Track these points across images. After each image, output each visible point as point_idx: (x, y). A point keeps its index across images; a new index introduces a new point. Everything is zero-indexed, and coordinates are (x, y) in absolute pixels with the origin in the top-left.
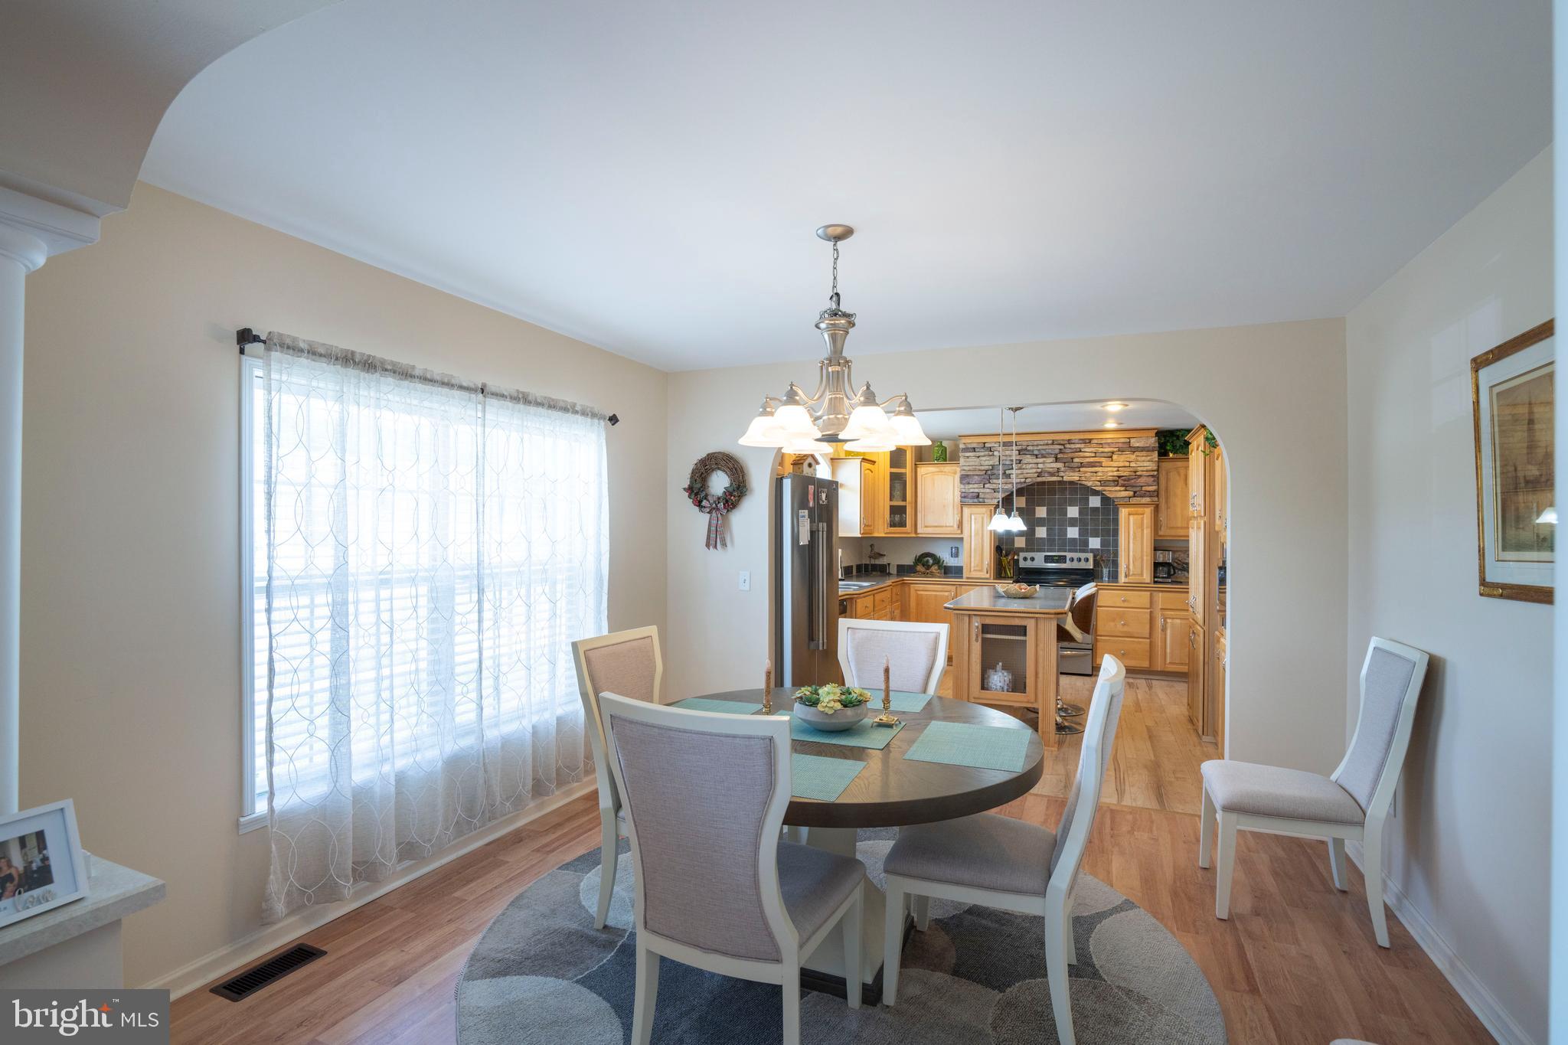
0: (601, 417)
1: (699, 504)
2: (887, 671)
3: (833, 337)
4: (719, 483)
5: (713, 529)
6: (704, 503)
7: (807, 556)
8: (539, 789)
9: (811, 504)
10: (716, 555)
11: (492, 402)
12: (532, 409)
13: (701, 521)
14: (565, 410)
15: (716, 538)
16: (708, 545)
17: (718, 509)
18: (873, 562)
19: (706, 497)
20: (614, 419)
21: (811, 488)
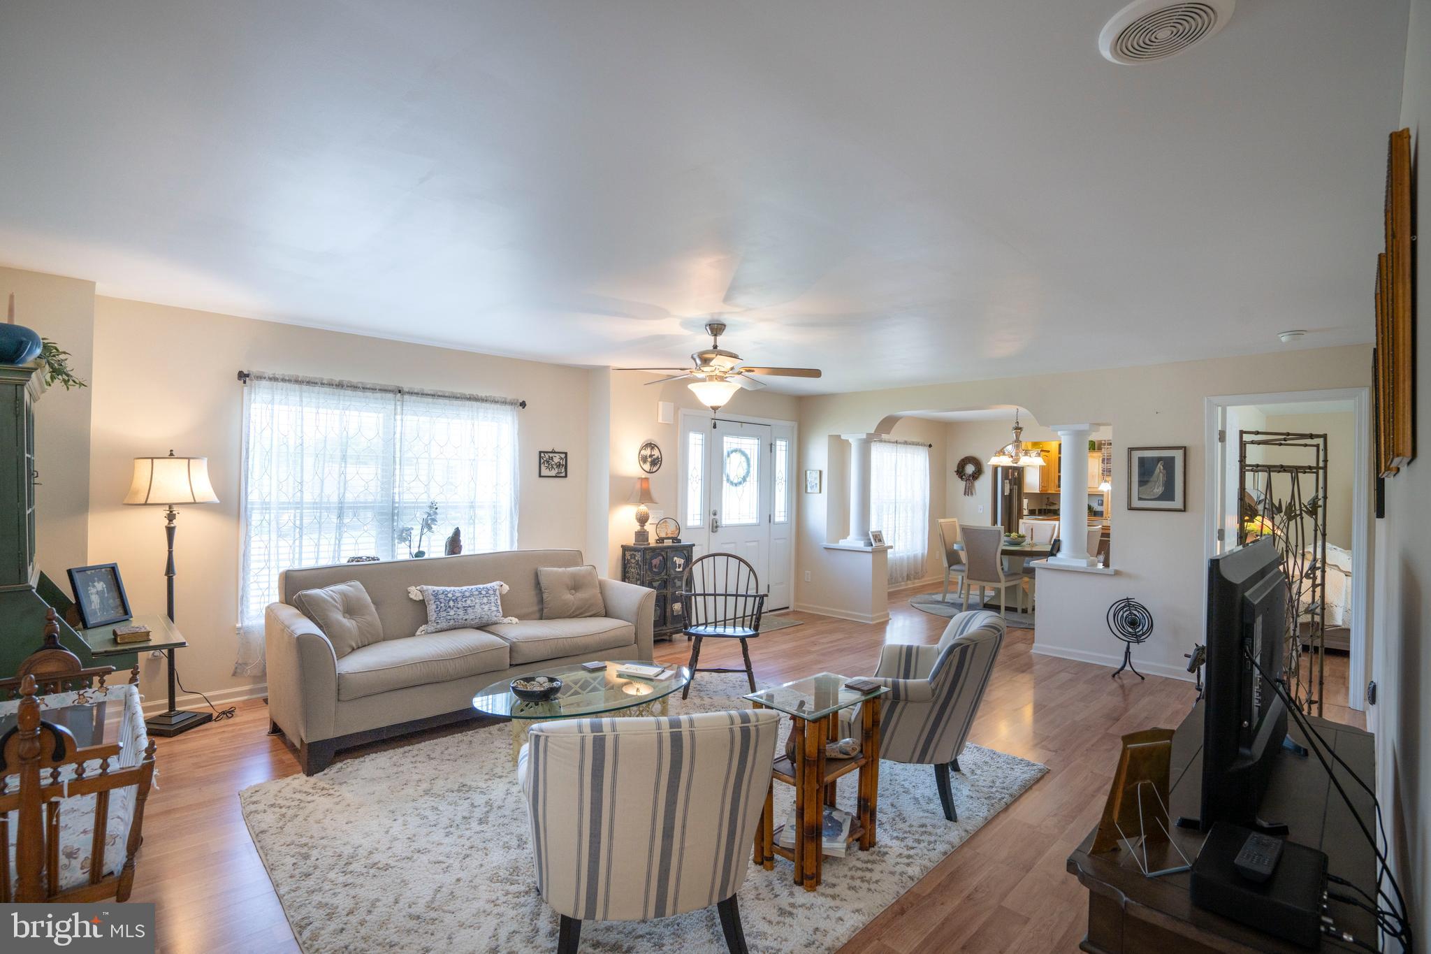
0: (925, 445)
1: (961, 478)
2: (1032, 529)
3: (1016, 436)
4: (970, 469)
5: (967, 488)
6: (964, 477)
7: (1008, 500)
8: (908, 578)
9: (1010, 478)
10: (968, 498)
11: (899, 445)
12: (908, 446)
13: (962, 485)
14: (917, 445)
15: (969, 491)
16: (965, 494)
17: (969, 480)
18: (1048, 508)
19: (964, 475)
20: (930, 446)
21: (1010, 470)
